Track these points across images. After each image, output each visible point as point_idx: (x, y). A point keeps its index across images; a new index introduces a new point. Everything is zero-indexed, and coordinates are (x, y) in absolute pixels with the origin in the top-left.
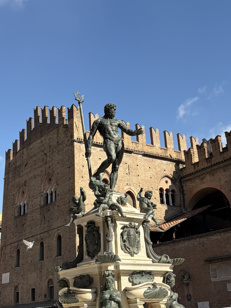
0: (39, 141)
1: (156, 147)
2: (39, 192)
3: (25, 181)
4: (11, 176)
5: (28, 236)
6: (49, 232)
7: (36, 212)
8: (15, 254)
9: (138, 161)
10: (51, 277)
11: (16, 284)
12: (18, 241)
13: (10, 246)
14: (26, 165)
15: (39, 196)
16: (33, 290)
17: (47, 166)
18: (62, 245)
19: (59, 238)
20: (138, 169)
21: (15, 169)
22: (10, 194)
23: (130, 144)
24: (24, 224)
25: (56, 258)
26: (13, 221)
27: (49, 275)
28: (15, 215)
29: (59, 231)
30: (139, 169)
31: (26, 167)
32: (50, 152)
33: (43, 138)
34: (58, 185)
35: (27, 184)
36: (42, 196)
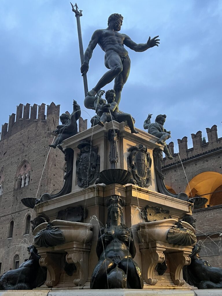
0: (19, 133)
2: (15, 177)
6: (20, 213)
7: (10, 195)
10: (17, 253)
15: (14, 181)
17: (24, 154)
19: (29, 218)
25: (24, 235)
29: (29, 212)
31: (5, 155)
32: (28, 142)
33: (23, 130)
34: (32, 171)
35: (4, 170)
36: (16, 180)
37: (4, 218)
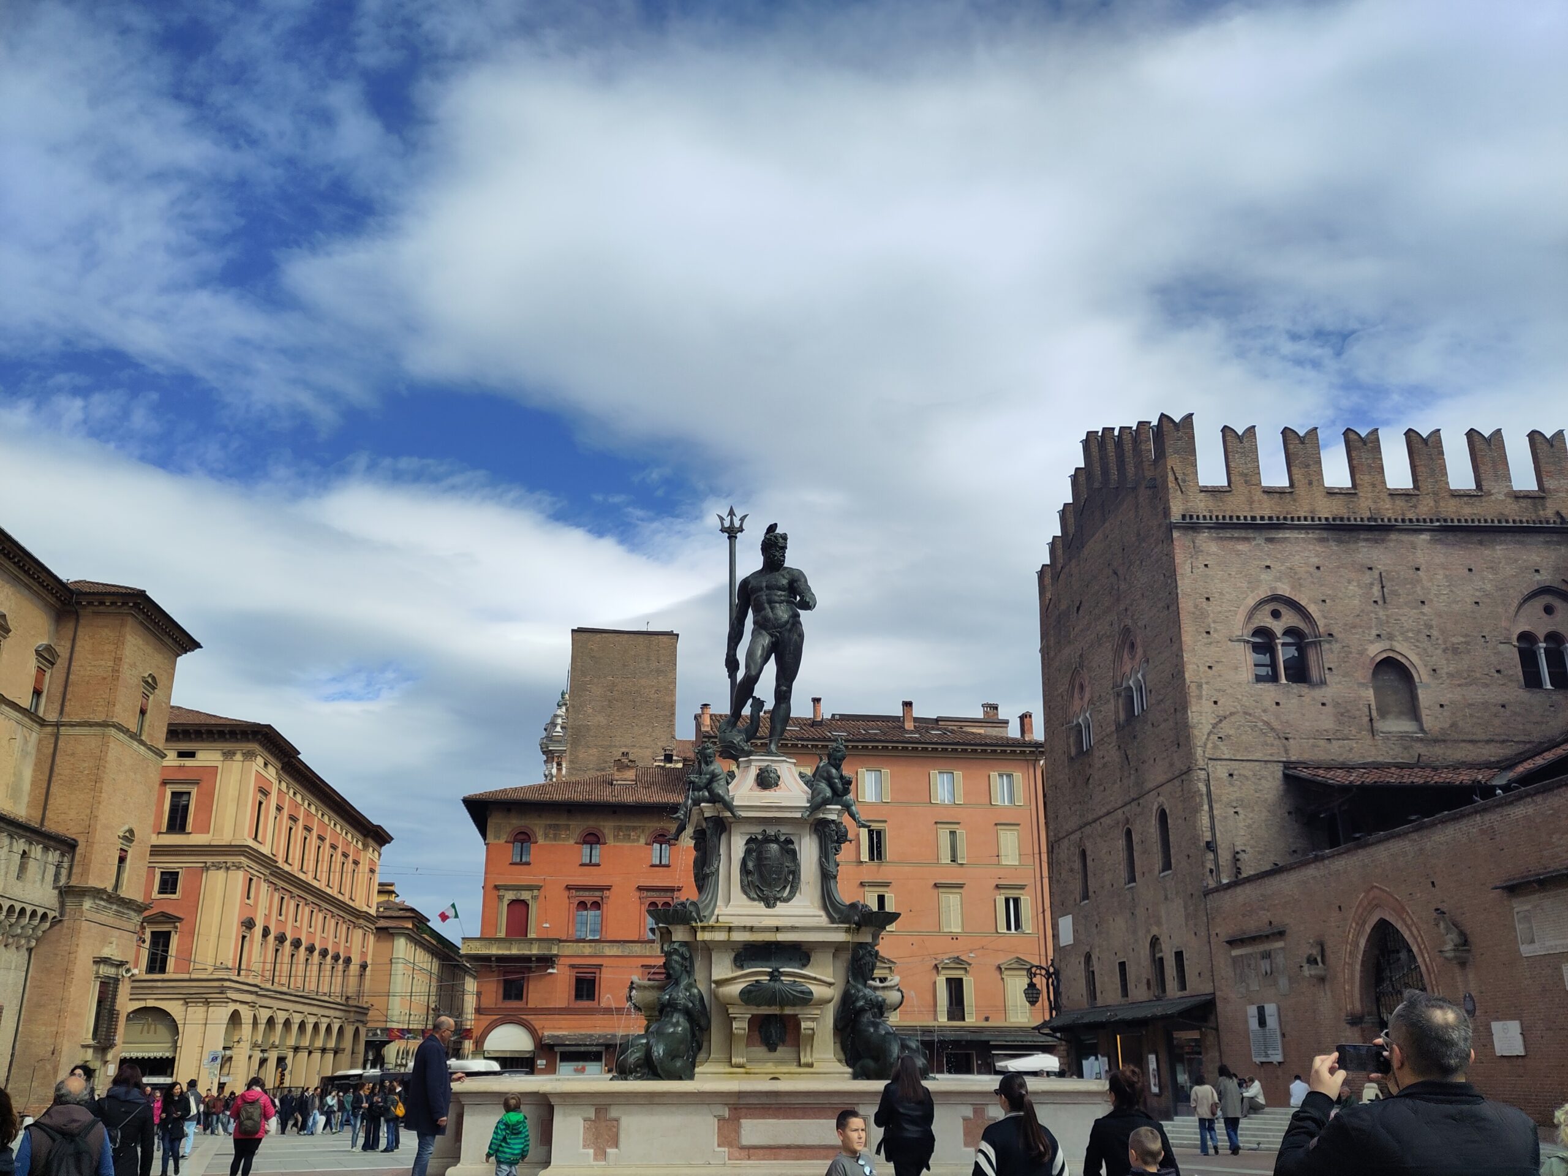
0: (1099, 535)
1: (1492, 494)
2: (1111, 685)
3: (1081, 656)
4: (1052, 642)
5: (1101, 813)
6: (1141, 801)
7: (1109, 744)
8: (1077, 865)
9: (1419, 553)
10: (1155, 931)
11: (1088, 949)
12: (1081, 828)
13: (1066, 840)
14: (1078, 608)
15: (1112, 697)
16: (1122, 965)
17: (1122, 607)
18: (1171, 839)
19: (1163, 816)
20: (1419, 581)
21: (1059, 622)
22: (1056, 693)
23: (1384, 500)
24: (1088, 779)
25: (1162, 875)
26: (1067, 770)
27: (1151, 925)
28: (1070, 754)
29: (1161, 799)
30: (1424, 582)
31: (1080, 612)
32: (1123, 564)
33: (1107, 524)
34: (1147, 661)
35: (1085, 664)
36: (1119, 695)
37: (1107, 821)
